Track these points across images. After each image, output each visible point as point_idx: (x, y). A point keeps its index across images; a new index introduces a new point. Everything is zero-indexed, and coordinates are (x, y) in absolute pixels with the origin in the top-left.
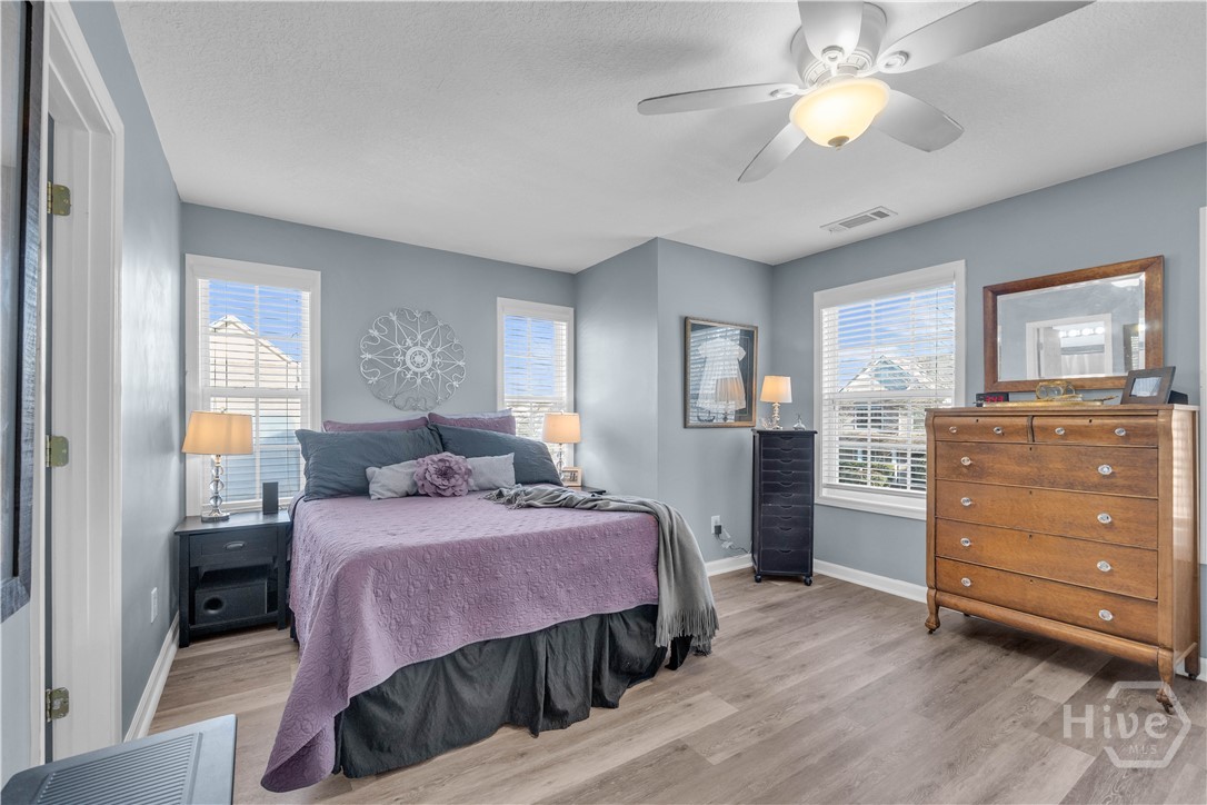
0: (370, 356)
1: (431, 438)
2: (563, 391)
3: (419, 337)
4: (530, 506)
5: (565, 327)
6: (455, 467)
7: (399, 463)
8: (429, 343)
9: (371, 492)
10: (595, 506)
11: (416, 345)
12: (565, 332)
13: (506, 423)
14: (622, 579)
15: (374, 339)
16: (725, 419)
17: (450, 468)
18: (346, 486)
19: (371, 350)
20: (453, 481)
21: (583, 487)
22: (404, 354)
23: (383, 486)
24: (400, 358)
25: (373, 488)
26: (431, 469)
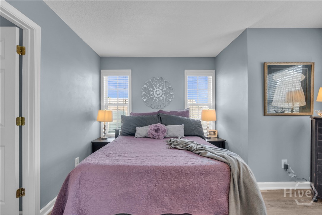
0: (144, 93)
1: (157, 118)
2: (211, 101)
3: (158, 86)
4: (175, 148)
5: (211, 78)
6: (160, 129)
7: (145, 126)
8: (161, 87)
9: (135, 135)
10: (200, 153)
11: (157, 88)
12: (211, 79)
13: (186, 113)
14: (204, 198)
15: (145, 88)
16: (292, 111)
17: (159, 129)
18: (130, 132)
19: (144, 91)
20: (159, 134)
21: (218, 137)
22: (153, 91)
23: (138, 133)
24: (152, 93)
25: (136, 134)
26: (153, 129)
